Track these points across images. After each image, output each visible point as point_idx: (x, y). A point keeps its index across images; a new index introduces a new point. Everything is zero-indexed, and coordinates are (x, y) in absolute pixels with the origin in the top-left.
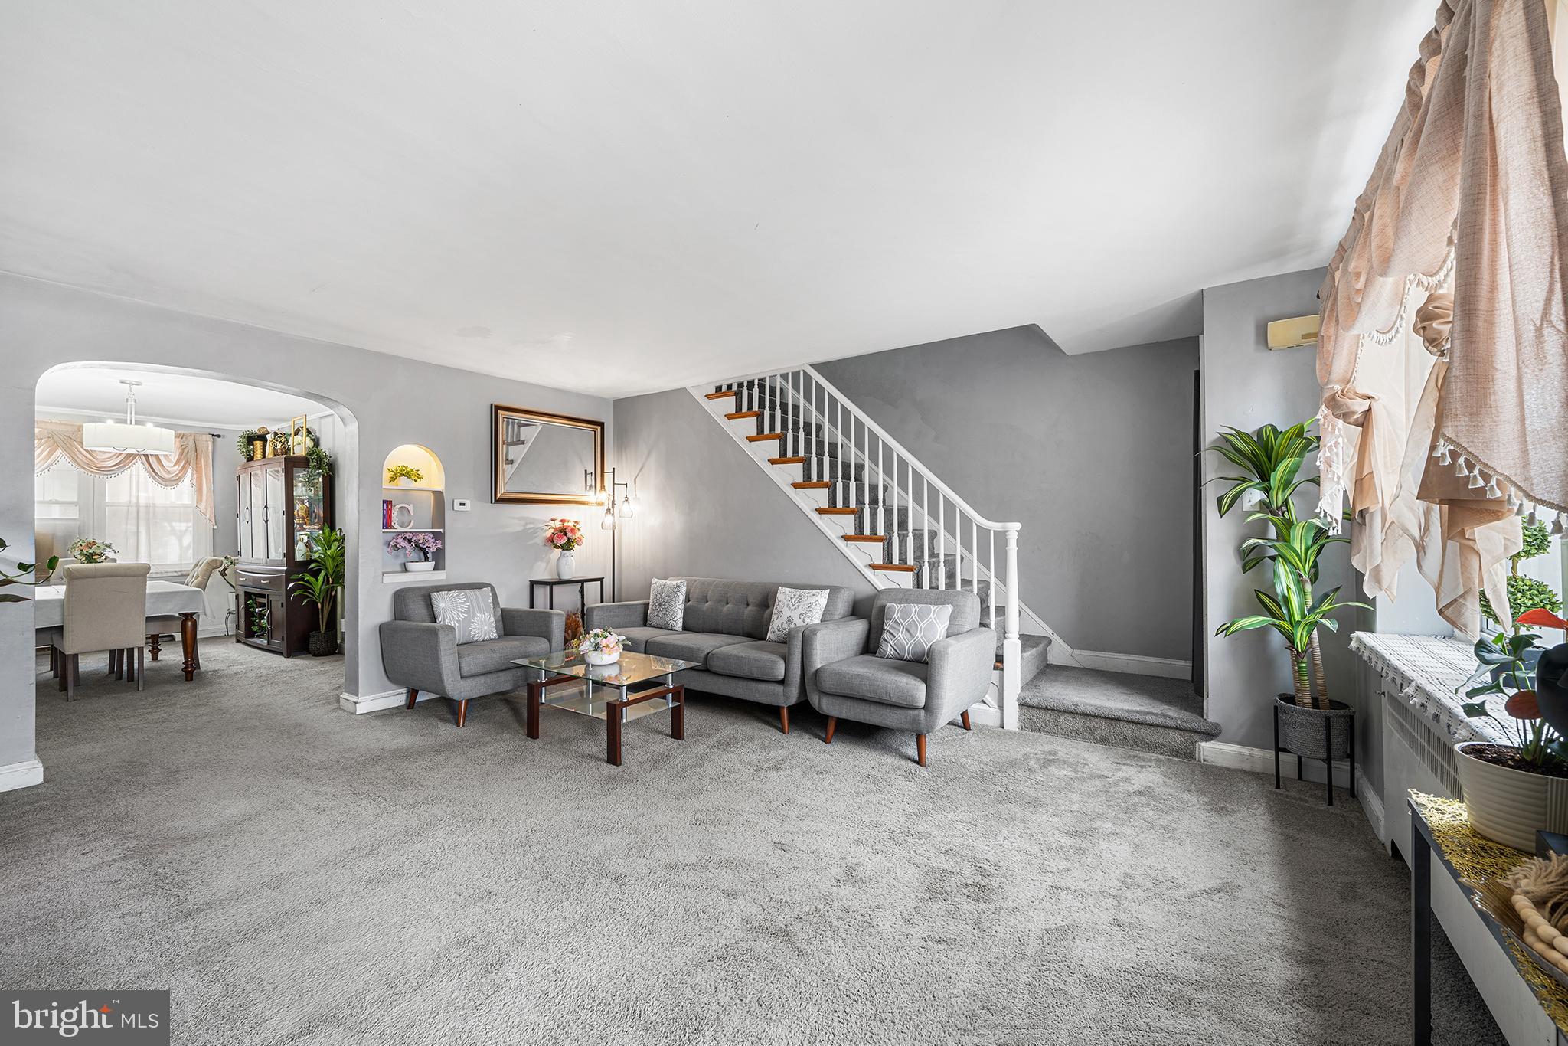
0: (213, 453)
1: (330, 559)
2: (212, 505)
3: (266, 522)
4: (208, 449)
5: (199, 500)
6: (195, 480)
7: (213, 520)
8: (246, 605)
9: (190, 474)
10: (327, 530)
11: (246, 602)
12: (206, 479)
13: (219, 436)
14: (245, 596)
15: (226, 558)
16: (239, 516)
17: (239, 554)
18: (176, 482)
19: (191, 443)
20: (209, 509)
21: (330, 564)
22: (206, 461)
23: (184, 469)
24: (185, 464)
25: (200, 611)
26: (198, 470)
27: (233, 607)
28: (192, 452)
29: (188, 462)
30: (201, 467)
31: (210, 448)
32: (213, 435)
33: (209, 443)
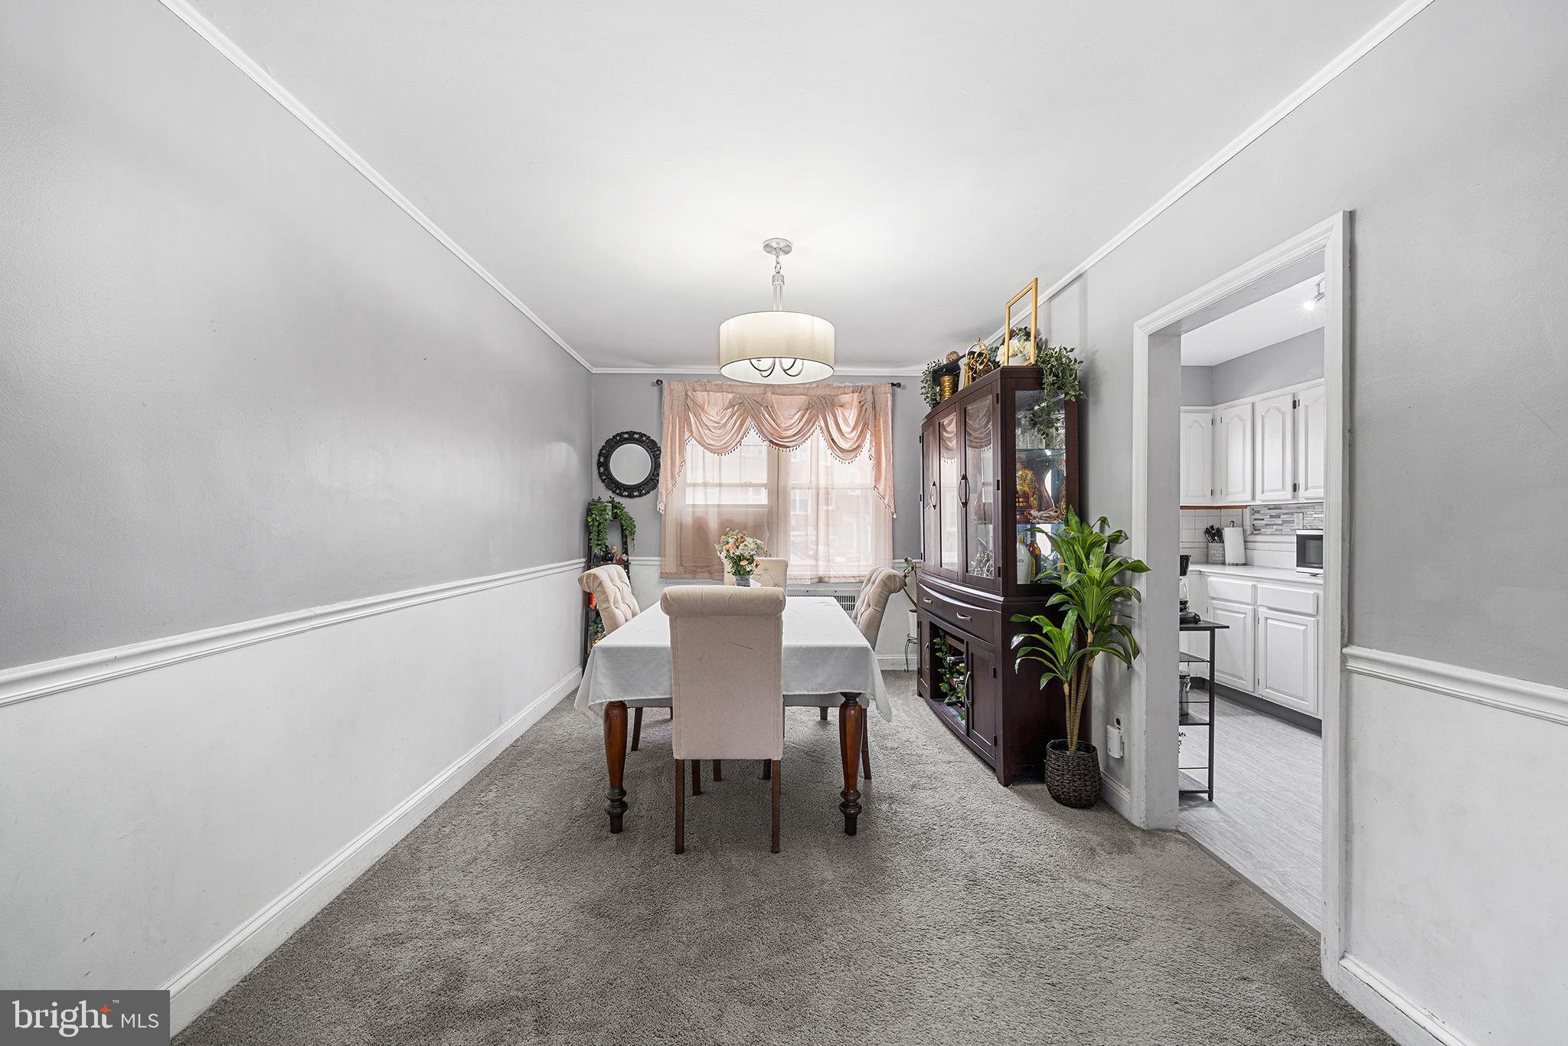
0: (893, 410)
1: (1095, 589)
2: (891, 485)
3: (965, 504)
4: (887, 405)
5: (878, 478)
6: (873, 448)
7: (892, 507)
8: (932, 644)
9: (868, 442)
10: (1074, 520)
11: (931, 641)
12: (885, 447)
13: (899, 385)
14: (931, 629)
15: (906, 560)
16: (923, 498)
17: (923, 557)
18: (853, 454)
19: (869, 396)
20: (888, 491)
21: (1093, 598)
22: (885, 421)
23: (862, 435)
24: (863, 427)
25: (867, 692)
26: (876, 435)
27: (914, 634)
28: (870, 410)
29: (866, 425)
30: (880, 430)
31: (889, 403)
32: (893, 384)
33: (889, 395)
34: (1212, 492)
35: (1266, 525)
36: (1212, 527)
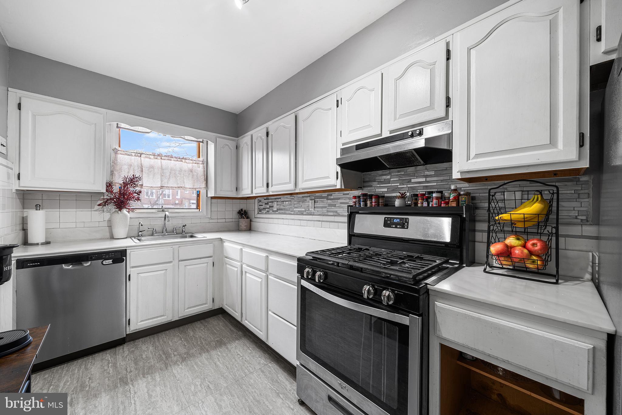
34: (237, 189)
35: (264, 208)
36: (242, 210)
